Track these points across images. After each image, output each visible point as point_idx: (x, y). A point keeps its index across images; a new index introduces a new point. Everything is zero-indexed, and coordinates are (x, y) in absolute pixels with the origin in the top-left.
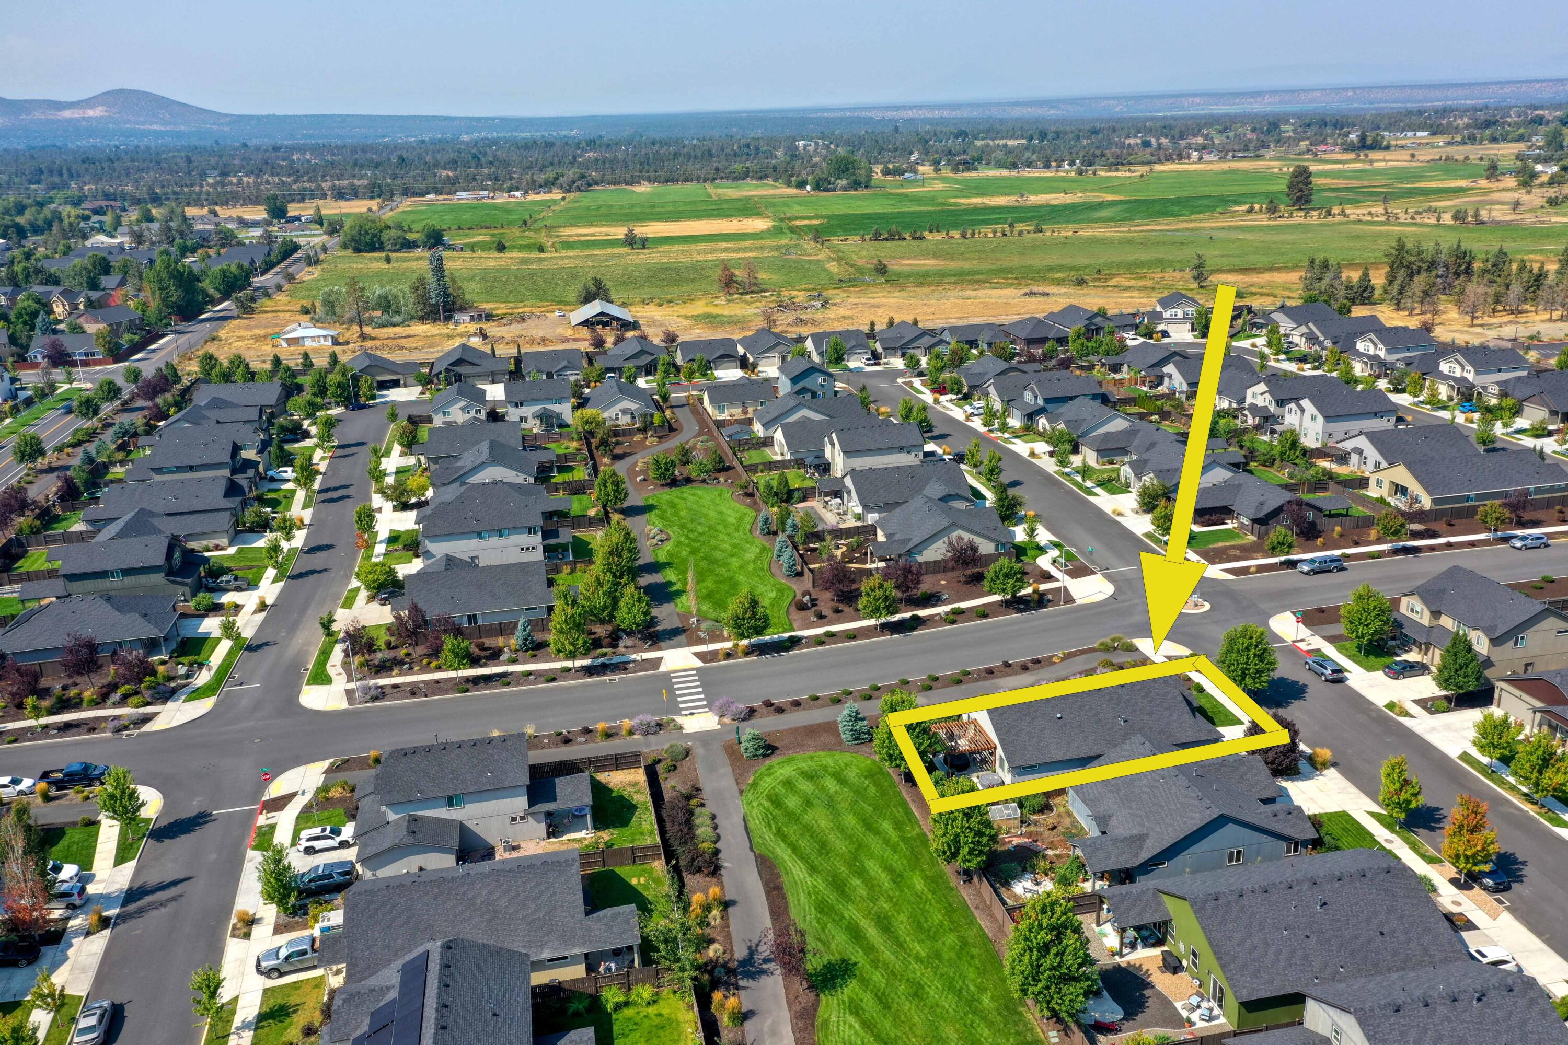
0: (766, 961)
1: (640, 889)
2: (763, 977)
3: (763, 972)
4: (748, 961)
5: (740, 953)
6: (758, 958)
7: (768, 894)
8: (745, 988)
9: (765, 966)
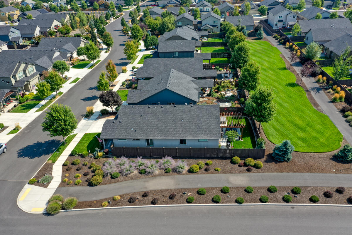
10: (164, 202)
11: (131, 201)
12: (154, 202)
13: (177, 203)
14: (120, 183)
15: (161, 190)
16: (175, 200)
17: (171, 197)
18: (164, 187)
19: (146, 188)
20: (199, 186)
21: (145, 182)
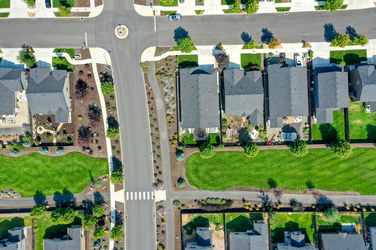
0: (264, 195)
1: (234, 218)
2: (268, 196)
3: (267, 196)
4: (263, 199)
5: (260, 200)
6: (262, 196)
7: (242, 190)
8: (271, 201)
9: (265, 196)
10: (149, 106)
11: (149, 93)
12: (149, 102)
13: (149, 111)
14: (158, 86)
15: (155, 104)
16: (151, 110)
17: (152, 109)
18: (157, 105)
19: (156, 97)
20: (159, 119)
21: (160, 96)
